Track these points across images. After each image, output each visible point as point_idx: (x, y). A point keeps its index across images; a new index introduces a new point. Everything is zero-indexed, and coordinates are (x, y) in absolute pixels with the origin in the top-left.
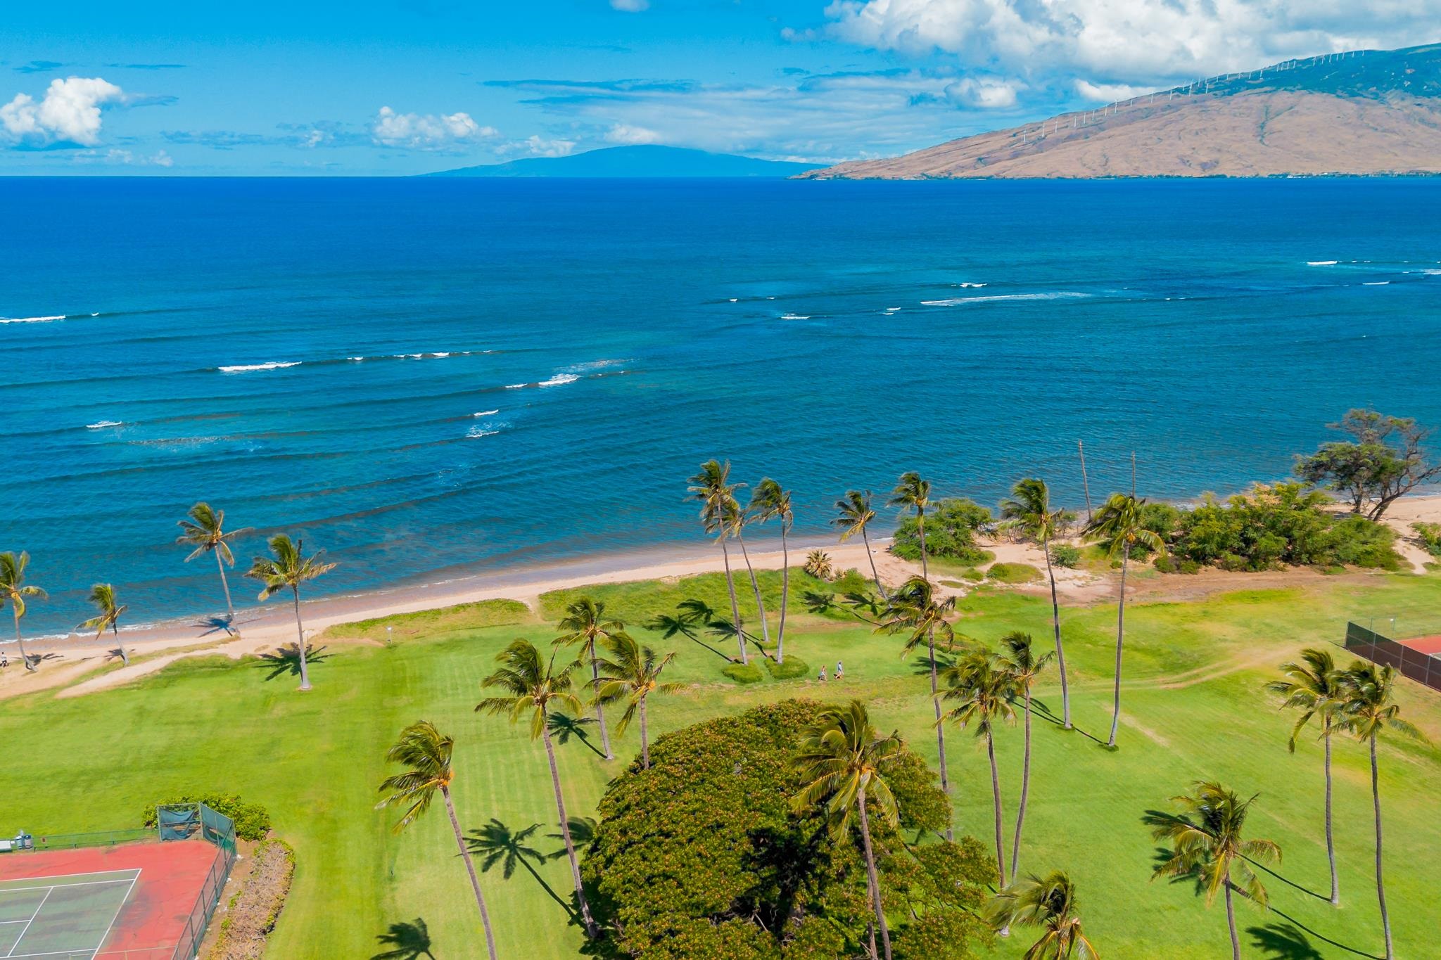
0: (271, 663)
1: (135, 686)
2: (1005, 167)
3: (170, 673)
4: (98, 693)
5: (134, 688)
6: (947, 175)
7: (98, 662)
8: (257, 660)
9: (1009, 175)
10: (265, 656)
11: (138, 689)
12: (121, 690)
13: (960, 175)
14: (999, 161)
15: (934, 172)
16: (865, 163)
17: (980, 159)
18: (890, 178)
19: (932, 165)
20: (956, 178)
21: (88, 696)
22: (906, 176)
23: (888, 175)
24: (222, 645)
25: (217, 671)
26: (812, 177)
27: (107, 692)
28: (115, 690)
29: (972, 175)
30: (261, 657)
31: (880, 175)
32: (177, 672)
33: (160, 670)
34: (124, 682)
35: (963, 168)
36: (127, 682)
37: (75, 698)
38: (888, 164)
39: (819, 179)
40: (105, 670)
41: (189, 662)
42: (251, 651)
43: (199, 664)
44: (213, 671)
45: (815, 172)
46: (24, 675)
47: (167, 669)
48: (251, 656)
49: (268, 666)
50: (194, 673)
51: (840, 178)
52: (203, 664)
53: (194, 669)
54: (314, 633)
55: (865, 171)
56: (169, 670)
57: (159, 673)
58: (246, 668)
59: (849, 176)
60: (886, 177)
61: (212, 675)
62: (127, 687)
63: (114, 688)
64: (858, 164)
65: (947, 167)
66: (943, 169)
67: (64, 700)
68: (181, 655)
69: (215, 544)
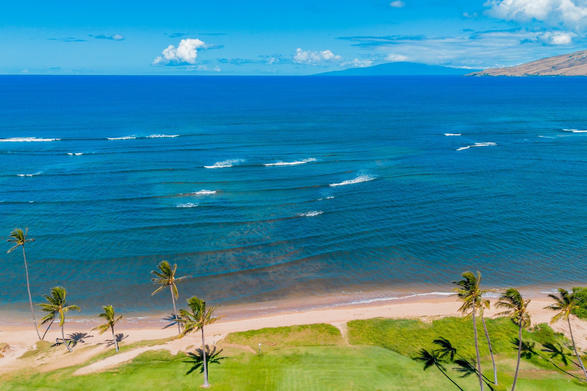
0: (191, 360)
1: (116, 370)
2: (565, 71)
3: (138, 363)
4: (96, 374)
5: (114, 373)
6: (537, 74)
7: (102, 349)
8: (186, 356)
9: (567, 74)
10: (190, 354)
11: (117, 373)
12: (108, 373)
13: (543, 74)
14: (562, 68)
15: (531, 73)
16: (498, 69)
17: (553, 67)
18: (510, 75)
19: (529, 70)
20: (541, 76)
21: (89, 376)
22: (517, 75)
23: (509, 74)
24: (170, 342)
25: (162, 363)
26: (474, 75)
27: (101, 374)
28: (104, 373)
29: (549, 74)
30: (188, 355)
31: (505, 74)
32: (141, 362)
33: (132, 360)
34: (111, 367)
35: (545, 71)
36: (112, 367)
37: (83, 376)
38: (509, 69)
39: (477, 76)
40: (105, 355)
41: (149, 355)
42: (184, 349)
43: (153, 358)
44: (160, 363)
45: (475, 73)
46: (65, 354)
47: (136, 360)
48: (183, 353)
49: (190, 362)
50: (150, 364)
51: (487, 75)
52: (155, 358)
53: (150, 361)
54: (218, 338)
55: (499, 72)
56: (137, 360)
57: (131, 362)
58: (178, 362)
59: (491, 74)
60: (508, 75)
61: (159, 366)
62: (112, 371)
63: (105, 371)
64: (495, 69)
65: (537, 71)
66: (535, 71)
67: (77, 377)
68: (146, 349)
69: (171, 284)
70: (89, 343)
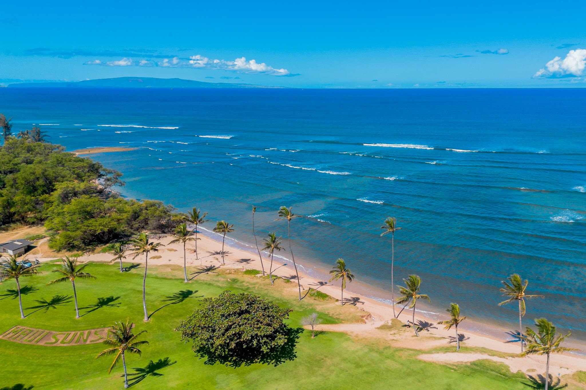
0: (531, 384)
1: (455, 367)
3: (476, 367)
4: (435, 363)
5: (453, 369)
7: (444, 343)
8: (525, 378)
10: (531, 377)
11: (455, 370)
12: (447, 367)
21: (430, 364)
24: (510, 358)
25: (500, 376)
27: (440, 365)
28: (444, 366)
30: (528, 377)
32: (478, 368)
33: (470, 362)
34: (449, 362)
36: (451, 363)
37: (425, 362)
40: (446, 350)
41: (487, 364)
42: (524, 370)
43: (492, 368)
44: (497, 376)
46: (412, 336)
47: (474, 364)
48: (523, 373)
49: (530, 386)
50: (487, 372)
52: (493, 369)
53: (488, 370)
54: (563, 372)
56: (475, 365)
57: (469, 364)
58: (516, 381)
61: (496, 378)
62: (450, 366)
63: (444, 364)
67: (420, 361)
68: (485, 357)
69: (520, 299)
70: (434, 334)
